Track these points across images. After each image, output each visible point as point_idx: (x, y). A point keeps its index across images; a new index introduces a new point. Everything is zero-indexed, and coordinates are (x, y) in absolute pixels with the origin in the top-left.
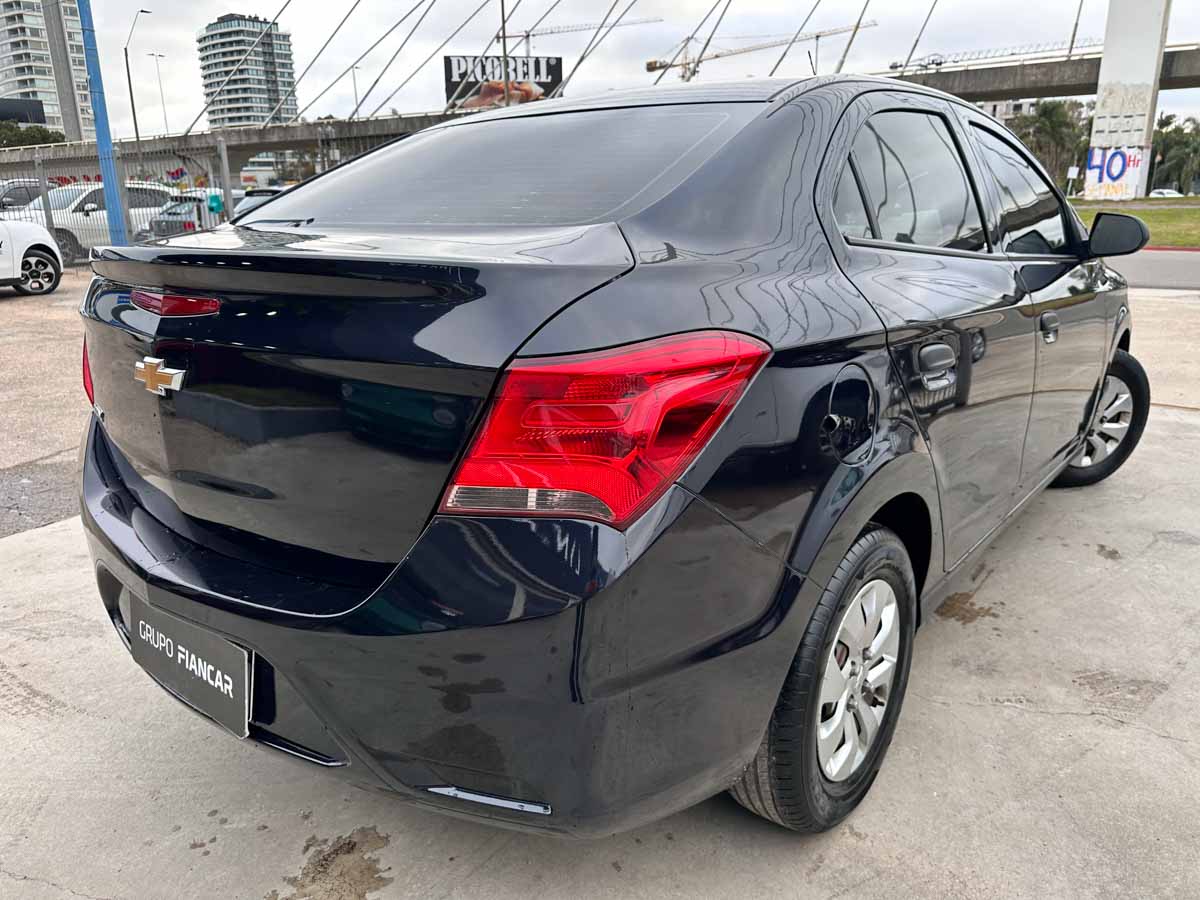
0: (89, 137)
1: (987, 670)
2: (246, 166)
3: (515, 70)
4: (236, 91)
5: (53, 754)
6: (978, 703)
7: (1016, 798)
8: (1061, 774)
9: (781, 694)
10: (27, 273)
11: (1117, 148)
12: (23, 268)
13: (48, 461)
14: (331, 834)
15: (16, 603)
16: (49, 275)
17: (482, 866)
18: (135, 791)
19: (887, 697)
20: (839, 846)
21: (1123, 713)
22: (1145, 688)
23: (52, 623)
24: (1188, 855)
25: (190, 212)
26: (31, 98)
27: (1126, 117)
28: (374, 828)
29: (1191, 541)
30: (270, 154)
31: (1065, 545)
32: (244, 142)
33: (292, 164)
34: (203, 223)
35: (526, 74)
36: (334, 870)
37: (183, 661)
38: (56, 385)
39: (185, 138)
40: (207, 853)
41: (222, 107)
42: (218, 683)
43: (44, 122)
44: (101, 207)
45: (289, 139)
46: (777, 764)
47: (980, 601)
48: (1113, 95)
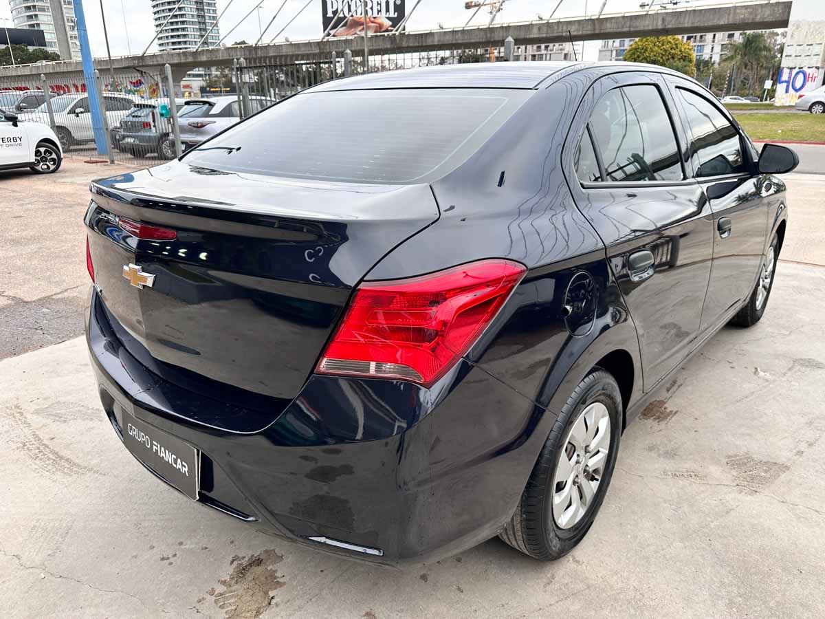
0: (77, 57)
1: (671, 454)
2: (184, 77)
3: (372, 8)
4: (177, 23)
5: (73, 498)
6: (663, 476)
7: (682, 540)
8: (712, 525)
9: (530, 477)
10: (39, 158)
11: (799, 68)
12: (36, 155)
13: (60, 296)
14: (247, 554)
15: (45, 396)
16: (53, 160)
17: (341, 575)
18: (125, 523)
19: (601, 475)
20: (566, 569)
21: (757, 485)
22: (775, 468)
23: (68, 410)
24: (788, 580)
25: (147, 116)
26: (36, 28)
27: (808, 45)
28: (274, 550)
29: (818, 366)
30: (201, 69)
31: (732, 368)
32: (182, 61)
33: (216, 76)
34: (156, 124)
35: (379, 11)
36: (249, 576)
37: (157, 451)
38: (62, 242)
39: (142, 57)
40: (171, 564)
41: (167, 34)
42: (179, 466)
43: (45, 46)
44: (87, 111)
45: (214, 59)
46: (527, 520)
47: (670, 406)
48: (800, 29)
